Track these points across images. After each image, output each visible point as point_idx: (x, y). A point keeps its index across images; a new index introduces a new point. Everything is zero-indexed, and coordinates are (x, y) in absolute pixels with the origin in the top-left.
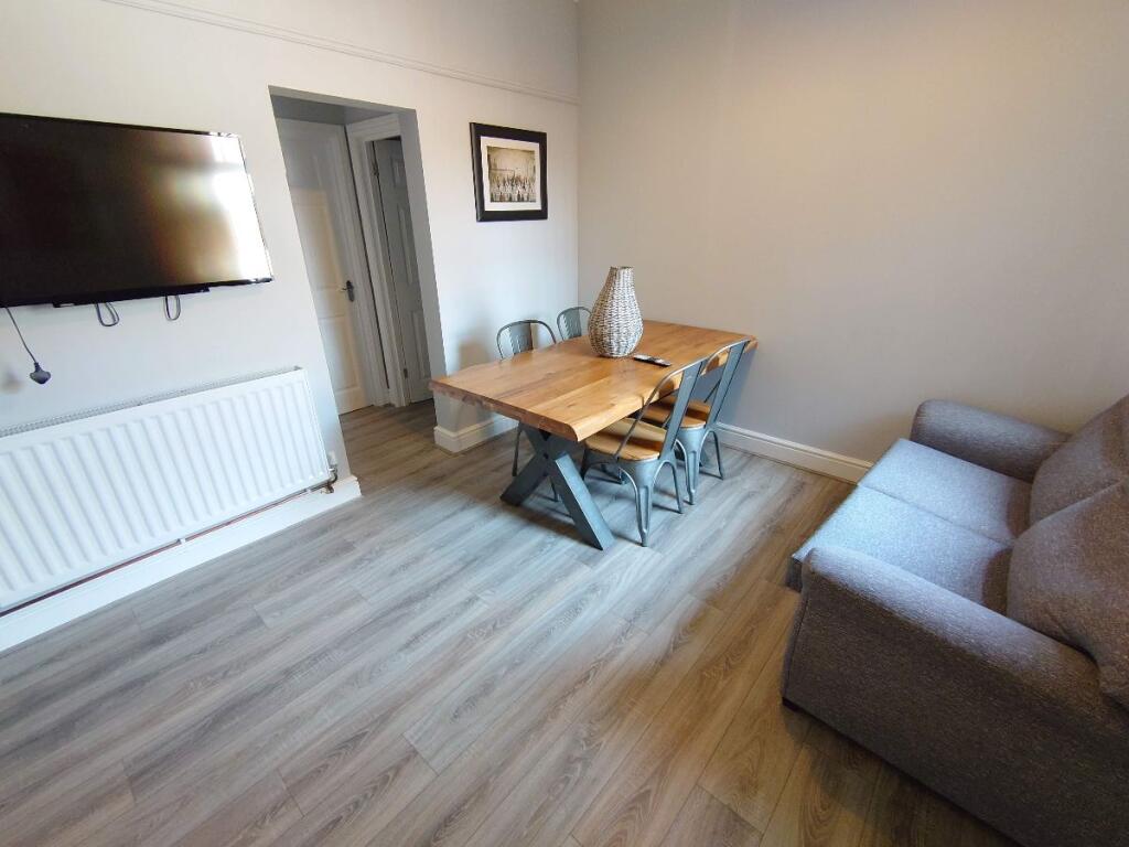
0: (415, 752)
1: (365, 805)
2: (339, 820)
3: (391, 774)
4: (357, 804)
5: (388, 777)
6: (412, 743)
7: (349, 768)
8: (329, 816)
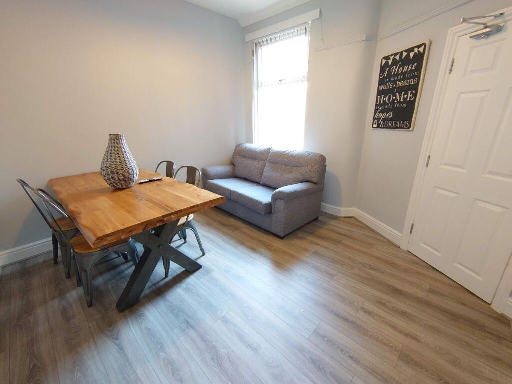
0: (315, 331)
1: (342, 347)
2: (350, 357)
3: (326, 339)
4: (342, 351)
5: (328, 340)
6: (311, 334)
7: (328, 360)
8: (350, 361)
